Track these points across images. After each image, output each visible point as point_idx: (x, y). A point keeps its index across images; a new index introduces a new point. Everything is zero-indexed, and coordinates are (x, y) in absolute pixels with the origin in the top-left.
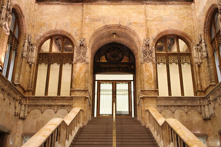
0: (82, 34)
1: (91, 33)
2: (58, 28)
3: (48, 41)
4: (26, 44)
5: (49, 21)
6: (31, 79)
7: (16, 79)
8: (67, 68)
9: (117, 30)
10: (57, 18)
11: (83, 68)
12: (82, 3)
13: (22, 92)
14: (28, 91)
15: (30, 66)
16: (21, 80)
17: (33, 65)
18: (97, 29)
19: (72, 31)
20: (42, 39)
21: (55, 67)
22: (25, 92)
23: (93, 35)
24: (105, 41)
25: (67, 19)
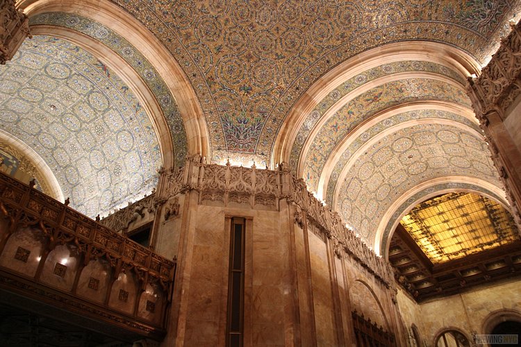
0: (470, 327)
2: (446, 326)
3: (442, 338)
5: (435, 319)
9: (504, 313)
10: (441, 314)
12: (459, 294)
18: (483, 318)
19: (460, 325)
20: (435, 339)
23: (483, 326)
24: (495, 323)
25: (451, 314)
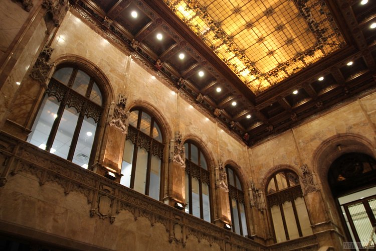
0: (301, 161)
1: (311, 156)
2: (276, 164)
3: (272, 181)
4: (251, 193)
5: (266, 160)
6: (267, 226)
7: (252, 231)
8: (299, 202)
9: (339, 140)
10: (272, 154)
11: (316, 198)
12: (290, 130)
13: (261, 243)
14: (269, 240)
15: (262, 213)
16: (256, 231)
17: (264, 211)
18: (315, 149)
19: (291, 161)
20: (266, 181)
21: (288, 205)
22: (265, 241)
23: (314, 157)
24: (332, 157)
25: (282, 151)
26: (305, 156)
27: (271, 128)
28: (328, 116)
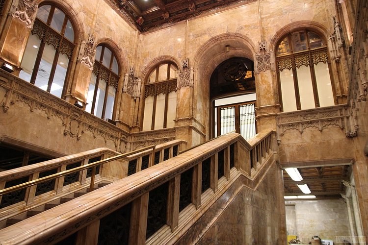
0: (185, 54)
1: (196, 51)
2: (162, 54)
4: (127, 78)
5: (153, 49)
6: (136, 114)
7: (117, 116)
8: (173, 96)
10: (161, 43)
11: (187, 94)
12: (184, 21)
13: (125, 129)
14: (134, 128)
15: (135, 101)
16: (121, 117)
17: (138, 99)
19: (176, 54)
21: (161, 98)
22: (130, 129)
25: (171, 42)
26: (191, 50)
27: (167, 15)
28: (225, 12)
